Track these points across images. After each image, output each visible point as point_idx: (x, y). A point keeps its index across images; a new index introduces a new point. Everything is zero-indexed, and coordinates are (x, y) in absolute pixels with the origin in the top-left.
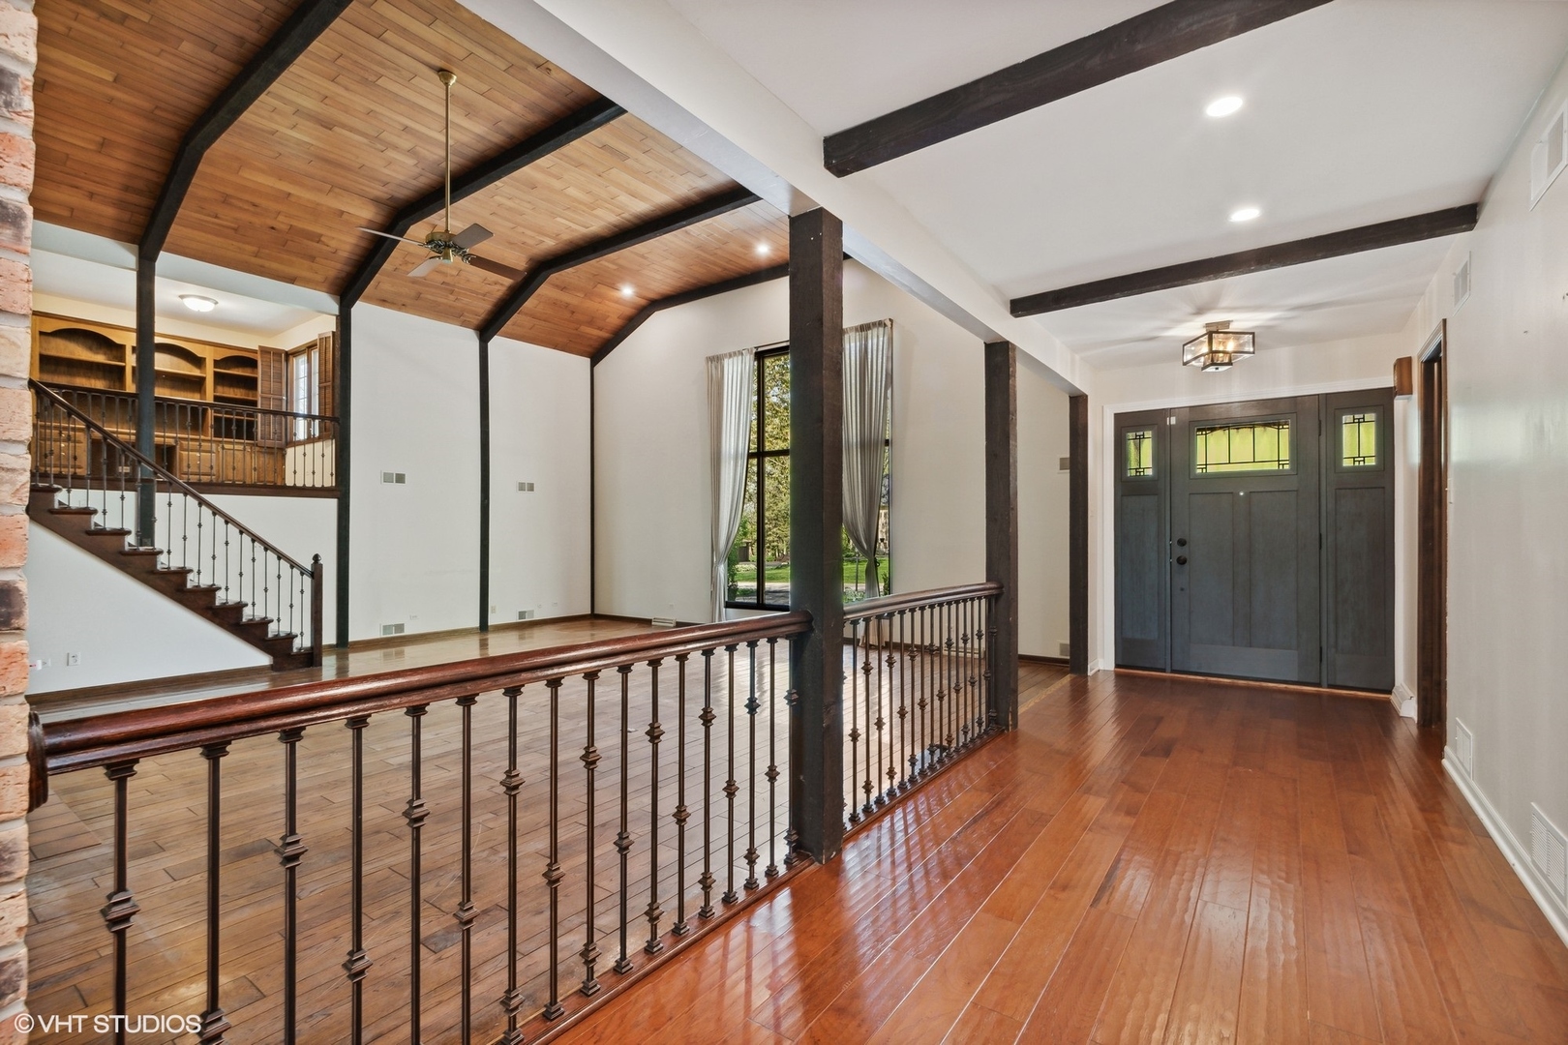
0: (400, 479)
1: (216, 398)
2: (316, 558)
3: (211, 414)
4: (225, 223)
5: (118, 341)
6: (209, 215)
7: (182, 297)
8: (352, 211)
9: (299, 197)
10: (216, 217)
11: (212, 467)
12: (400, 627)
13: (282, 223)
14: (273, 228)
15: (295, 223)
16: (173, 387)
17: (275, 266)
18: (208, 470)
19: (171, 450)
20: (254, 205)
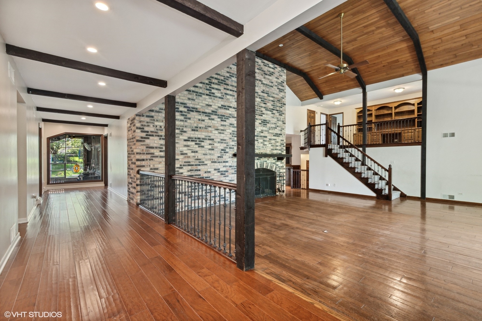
0: (453, 135)
1: (418, 115)
2: (390, 166)
3: (416, 120)
4: (373, 72)
5: (391, 106)
6: (368, 72)
7: (394, 90)
8: (399, 48)
9: (382, 55)
10: (370, 72)
11: (411, 137)
12: (453, 197)
13: (384, 63)
14: (384, 66)
15: (389, 61)
16: (409, 115)
17: (394, 74)
18: (410, 138)
19: (400, 134)
20: (374, 64)
